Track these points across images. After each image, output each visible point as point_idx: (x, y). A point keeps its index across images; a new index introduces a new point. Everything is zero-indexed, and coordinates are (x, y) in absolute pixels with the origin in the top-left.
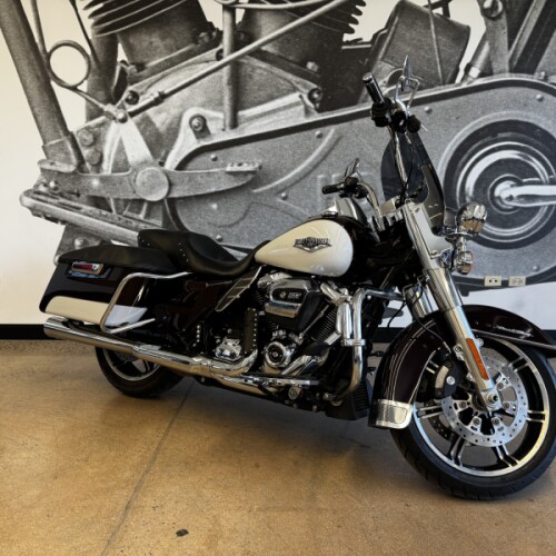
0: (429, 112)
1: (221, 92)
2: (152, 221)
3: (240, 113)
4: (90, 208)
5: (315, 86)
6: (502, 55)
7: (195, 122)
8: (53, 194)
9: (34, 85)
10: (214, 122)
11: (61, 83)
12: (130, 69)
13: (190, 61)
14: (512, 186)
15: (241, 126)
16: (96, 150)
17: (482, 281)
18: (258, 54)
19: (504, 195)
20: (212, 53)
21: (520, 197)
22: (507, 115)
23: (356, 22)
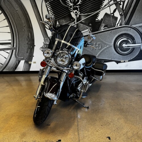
0: (111, 32)
5: (91, 28)
6: (123, 22)
7: (70, 35)
8: (46, 48)
9: (42, 29)
11: (47, 28)
12: (59, 26)
14: (125, 44)
17: (120, 61)
18: (81, 23)
19: (124, 46)
20: (73, 23)
21: (127, 46)
22: (124, 32)
23: (98, 17)
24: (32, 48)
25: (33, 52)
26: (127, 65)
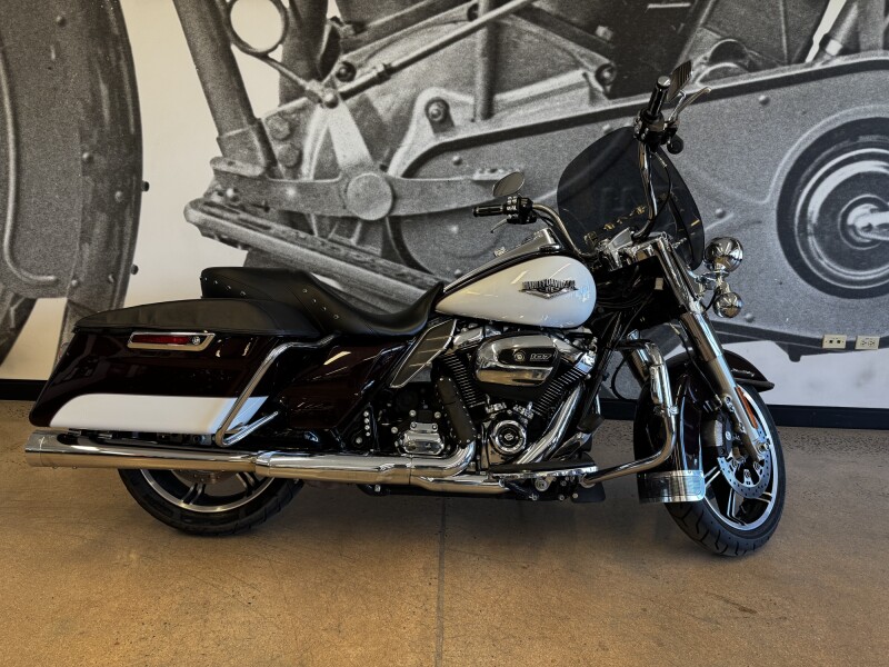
0: (765, 102)
1: (472, 66)
2: (368, 248)
3: (498, 97)
4: (282, 228)
5: (606, 61)
6: (874, 23)
7: (434, 109)
8: (232, 206)
9: (206, 50)
10: (460, 110)
11: (245, 48)
12: (345, 30)
13: (430, 20)
14: (872, 211)
15: (498, 116)
16: (293, 146)
17: (820, 342)
18: (528, 12)
19: (861, 224)
20: (462, 10)
21: (882, 226)
22: (874, 111)
24: (123, 206)
25: (127, 239)
26: (867, 375)
